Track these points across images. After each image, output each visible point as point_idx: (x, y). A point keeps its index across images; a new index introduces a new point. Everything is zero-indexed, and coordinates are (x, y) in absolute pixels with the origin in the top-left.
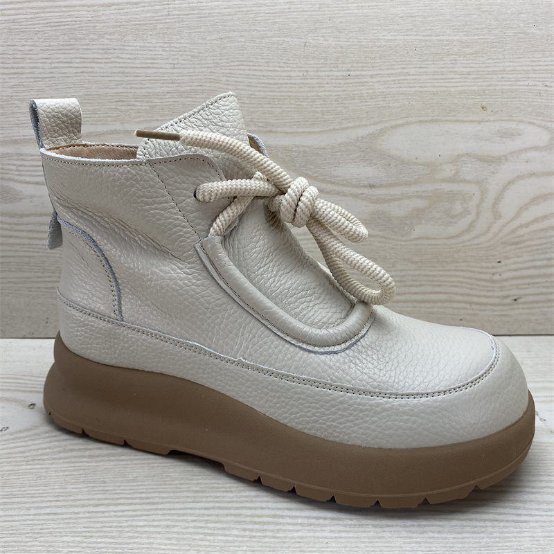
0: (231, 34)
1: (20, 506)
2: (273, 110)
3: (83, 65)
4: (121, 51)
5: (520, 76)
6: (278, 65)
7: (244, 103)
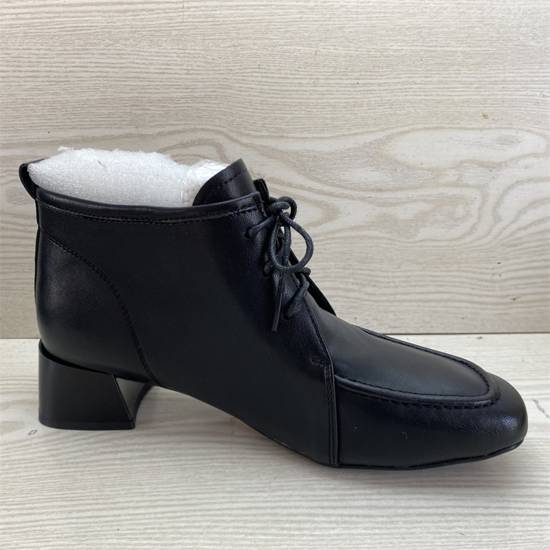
0: (244, 42)
2: (285, 115)
3: (98, 69)
4: (135, 57)
5: (519, 86)
6: (289, 72)
7: (257, 109)
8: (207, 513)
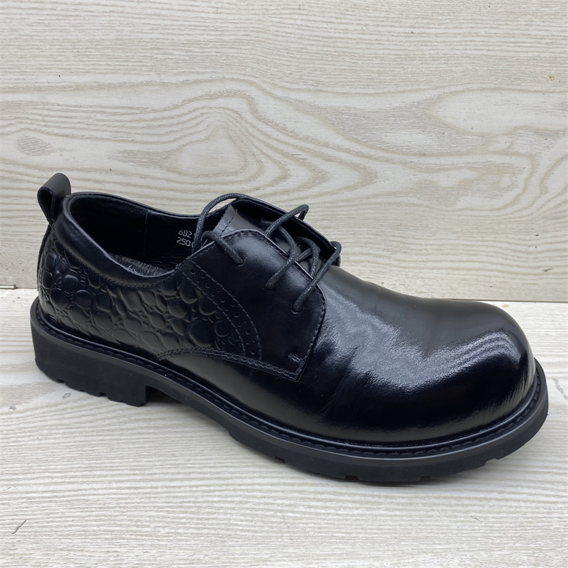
1: (100, 479)
8: (239, 487)
